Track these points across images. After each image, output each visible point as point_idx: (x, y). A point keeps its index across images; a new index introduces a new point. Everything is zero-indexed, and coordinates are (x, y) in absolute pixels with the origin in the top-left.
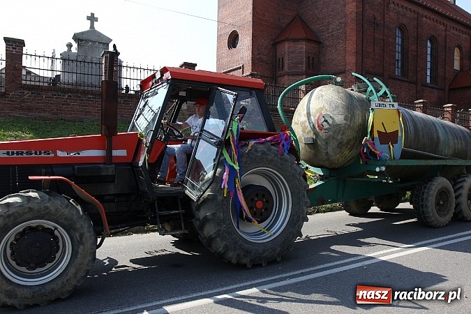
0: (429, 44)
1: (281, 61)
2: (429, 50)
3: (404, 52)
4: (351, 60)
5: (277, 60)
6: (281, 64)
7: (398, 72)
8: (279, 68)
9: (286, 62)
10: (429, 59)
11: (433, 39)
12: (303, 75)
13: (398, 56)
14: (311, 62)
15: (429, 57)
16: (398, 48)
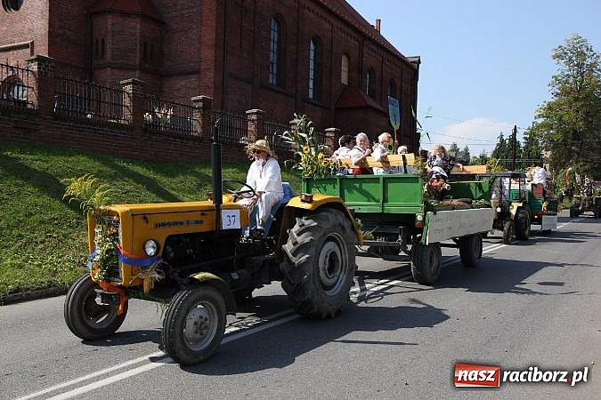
0: (312, 46)
1: (100, 44)
2: (312, 53)
3: (281, 52)
4: (208, 54)
5: (94, 41)
6: (100, 48)
7: (272, 80)
8: (97, 55)
9: (109, 47)
10: (312, 66)
11: (317, 40)
12: (134, 70)
13: (273, 57)
14: (149, 51)
15: (312, 63)
16: (274, 47)
